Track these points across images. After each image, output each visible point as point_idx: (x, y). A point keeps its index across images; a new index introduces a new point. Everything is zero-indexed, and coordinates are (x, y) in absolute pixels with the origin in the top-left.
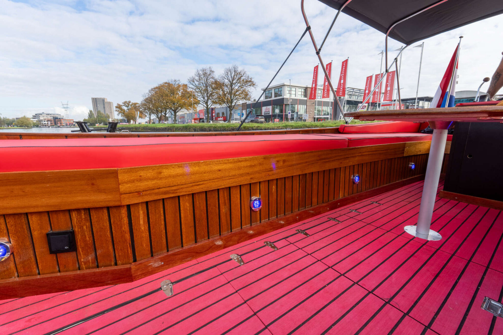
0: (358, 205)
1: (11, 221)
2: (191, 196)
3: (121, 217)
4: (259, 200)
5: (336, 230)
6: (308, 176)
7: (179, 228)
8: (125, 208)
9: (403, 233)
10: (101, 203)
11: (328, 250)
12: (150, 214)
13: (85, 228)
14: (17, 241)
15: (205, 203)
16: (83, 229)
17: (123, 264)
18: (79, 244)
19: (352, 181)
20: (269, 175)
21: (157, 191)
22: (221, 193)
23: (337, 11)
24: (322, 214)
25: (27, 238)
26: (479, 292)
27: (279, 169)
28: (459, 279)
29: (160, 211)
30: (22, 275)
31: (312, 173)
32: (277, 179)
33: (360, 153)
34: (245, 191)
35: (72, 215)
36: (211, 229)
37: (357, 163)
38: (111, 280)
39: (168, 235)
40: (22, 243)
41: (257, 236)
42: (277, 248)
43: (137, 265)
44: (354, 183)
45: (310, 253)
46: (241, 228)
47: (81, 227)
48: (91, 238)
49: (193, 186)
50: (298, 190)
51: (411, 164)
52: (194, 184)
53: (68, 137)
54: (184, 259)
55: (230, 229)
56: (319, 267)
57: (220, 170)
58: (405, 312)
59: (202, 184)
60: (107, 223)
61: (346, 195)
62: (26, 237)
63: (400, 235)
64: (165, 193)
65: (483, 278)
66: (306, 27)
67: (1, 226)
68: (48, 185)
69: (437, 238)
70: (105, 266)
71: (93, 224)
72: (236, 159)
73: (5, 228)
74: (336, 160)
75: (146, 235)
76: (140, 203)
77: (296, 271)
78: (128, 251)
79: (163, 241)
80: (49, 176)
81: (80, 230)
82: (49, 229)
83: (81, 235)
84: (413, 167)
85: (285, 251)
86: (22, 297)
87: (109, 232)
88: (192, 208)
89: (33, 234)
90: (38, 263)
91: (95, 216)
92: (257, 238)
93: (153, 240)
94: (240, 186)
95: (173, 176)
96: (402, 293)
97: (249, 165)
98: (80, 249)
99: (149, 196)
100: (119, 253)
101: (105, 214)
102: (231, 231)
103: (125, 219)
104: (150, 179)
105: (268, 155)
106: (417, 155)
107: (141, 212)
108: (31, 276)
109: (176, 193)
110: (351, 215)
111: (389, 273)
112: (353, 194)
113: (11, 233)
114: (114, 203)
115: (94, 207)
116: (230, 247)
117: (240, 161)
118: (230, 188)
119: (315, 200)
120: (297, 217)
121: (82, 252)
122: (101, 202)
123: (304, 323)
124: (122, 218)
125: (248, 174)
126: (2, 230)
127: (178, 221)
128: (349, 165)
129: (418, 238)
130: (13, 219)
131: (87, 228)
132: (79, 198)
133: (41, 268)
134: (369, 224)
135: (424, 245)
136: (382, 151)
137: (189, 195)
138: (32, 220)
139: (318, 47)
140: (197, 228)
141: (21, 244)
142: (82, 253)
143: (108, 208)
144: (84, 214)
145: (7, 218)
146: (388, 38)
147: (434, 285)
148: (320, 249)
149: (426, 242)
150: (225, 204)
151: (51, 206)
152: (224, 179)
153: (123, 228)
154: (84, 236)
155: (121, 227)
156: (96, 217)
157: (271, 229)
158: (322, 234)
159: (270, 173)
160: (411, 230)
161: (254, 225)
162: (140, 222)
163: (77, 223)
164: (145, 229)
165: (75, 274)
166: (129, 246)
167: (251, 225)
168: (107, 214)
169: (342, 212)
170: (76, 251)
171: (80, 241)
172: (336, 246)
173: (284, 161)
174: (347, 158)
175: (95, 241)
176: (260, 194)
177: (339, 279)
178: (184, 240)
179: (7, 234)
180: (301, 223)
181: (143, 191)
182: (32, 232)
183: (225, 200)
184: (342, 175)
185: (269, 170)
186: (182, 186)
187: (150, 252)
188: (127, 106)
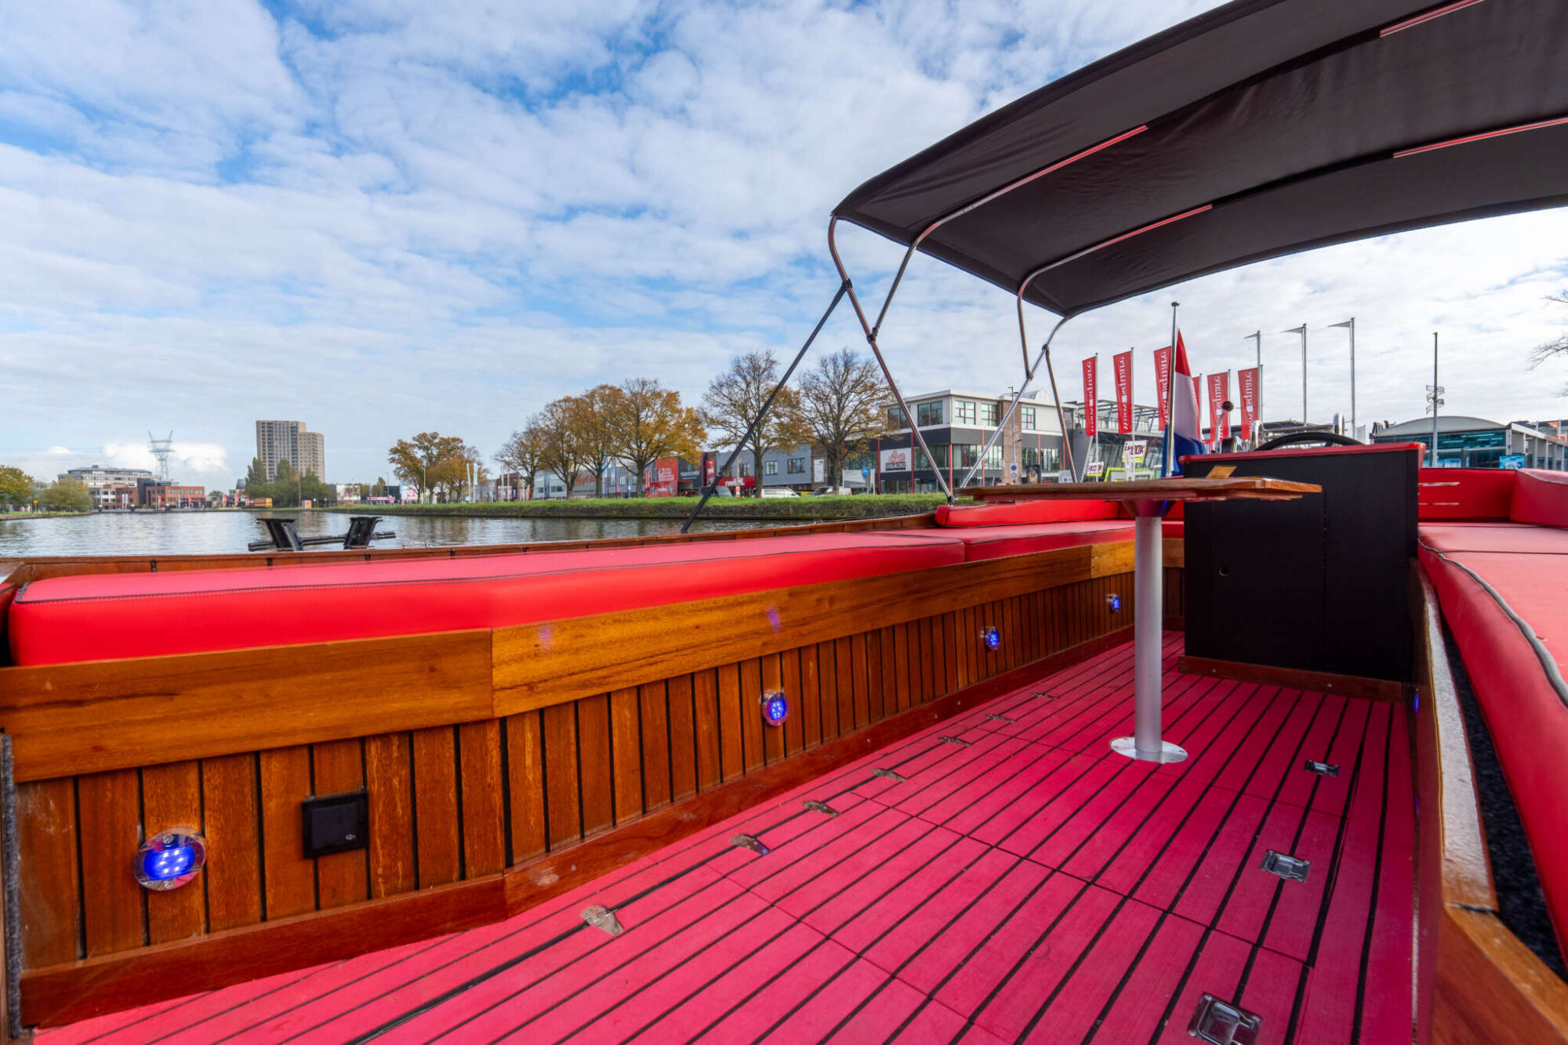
0: (1001, 703)
1: (217, 776)
2: (635, 692)
3: (484, 749)
4: (782, 699)
5: (964, 762)
6: (884, 634)
7: (608, 775)
8: (497, 726)
9: (1108, 755)
10: (446, 716)
11: (955, 803)
12: (547, 738)
13: (397, 783)
14: (222, 829)
15: (664, 708)
16: (391, 786)
17: (481, 876)
18: (377, 827)
19: (982, 643)
20: (801, 635)
21: (565, 680)
22: (698, 682)
23: (906, 249)
24: (923, 729)
25: (249, 819)
26: (1257, 845)
27: (823, 619)
28: (1221, 827)
29: (569, 732)
30: (218, 927)
31: (893, 627)
32: (818, 645)
33: (994, 574)
34: (750, 676)
35: (369, 749)
36: (677, 775)
37: (990, 600)
38: (453, 920)
39: (583, 794)
40: (233, 832)
41: (782, 793)
42: (837, 812)
43: (517, 873)
44: (987, 648)
45: (914, 813)
46: (744, 772)
47: (387, 782)
48: (409, 810)
49: (641, 666)
50: (865, 669)
51: (1111, 597)
52: (643, 662)
53: (274, 561)
54: (621, 855)
55: (719, 777)
56: (942, 838)
57: (697, 627)
58: (1126, 894)
59: (662, 661)
60: (450, 765)
61: (974, 682)
62: (246, 818)
63: (1104, 758)
64: (584, 685)
65: (1264, 820)
66: (841, 281)
67: (188, 790)
68: (328, 677)
69: (1178, 756)
70: (436, 884)
71: (416, 770)
72: (731, 598)
73: (196, 795)
74: (944, 592)
75: (536, 794)
76: (526, 712)
77: (893, 852)
78: (495, 838)
79: (572, 809)
80: (332, 656)
81: (382, 789)
82: (308, 792)
83: (384, 802)
84: (1116, 604)
85: (859, 815)
86: (217, 987)
87: (453, 790)
88: (636, 723)
89: (265, 808)
90: (267, 889)
91: (424, 751)
92: (781, 796)
93: (551, 808)
94: (739, 664)
95: (603, 644)
96: (1116, 863)
97: (757, 611)
98: (378, 842)
99: (550, 694)
100: (472, 847)
101: (449, 744)
102: (722, 781)
103: (494, 755)
104: (555, 652)
105: (797, 588)
106: (1121, 575)
107: (529, 736)
108: (242, 925)
109: (608, 683)
110: (990, 726)
111: (1089, 833)
112: (987, 676)
113: (210, 809)
114: (476, 713)
115: (430, 725)
116: (723, 822)
117: (741, 604)
118: (716, 669)
119: (903, 695)
120: (869, 740)
121: (383, 848)
122: (448, 711)
123: (933, 939)
124: (487, 750)
125: (757, 633)
126: (187, 802)
127: (607, 756)
128: (973, 605)
129: (1140, 762)
130: (222, 770)
131: (400, 782)
132: (397, 706)
133: (272, 903)
134: (1035, 742)
135: (1152, 773)
136: (1042, 567)
137: (629, 689)
138: (268, 769)
139: (871, 325)
140: (646, 773)
141: (230, 837)
142: (380, 852)
143: (457, 728)
144: (398, 747)
145: (206, 769)
146: (1024, 303)
147: (1176, 842)
148: (935, 804)
149: (1156, 767)
150: (707, 712)
151: (326, 729)
152: (706, 647)
153: (489, 779)
154: (391, 803)
155: (484, 776)
156: (426, 754)
157: (811, 773)
158: (934, 774)
159: (805, 629)
160: (1125, 746)
161: (772, 763)
162: (525, 760)
163: (377, 771)
164: (534, 779)
165: (364, 910)
166: (498, 823)
167: (765, 764)
168: (452, 744)
169: (970, 723)
170: (367, 849)
171: (380, 818)
172: (968, 795)
173: (832, 600)
174: (967, 587)
175: (418, 815)
176: (782, 685)
177: (988, 854)
178: (618, 806)
179: (199, 813)
180: (877, 754)
181: (540, 682)
182: (264, 803)
183: (706, 702)
184: (958, 630)
185: (801, 622)
186: (619, 668)
187: (543, 840)
188: (426, 448)
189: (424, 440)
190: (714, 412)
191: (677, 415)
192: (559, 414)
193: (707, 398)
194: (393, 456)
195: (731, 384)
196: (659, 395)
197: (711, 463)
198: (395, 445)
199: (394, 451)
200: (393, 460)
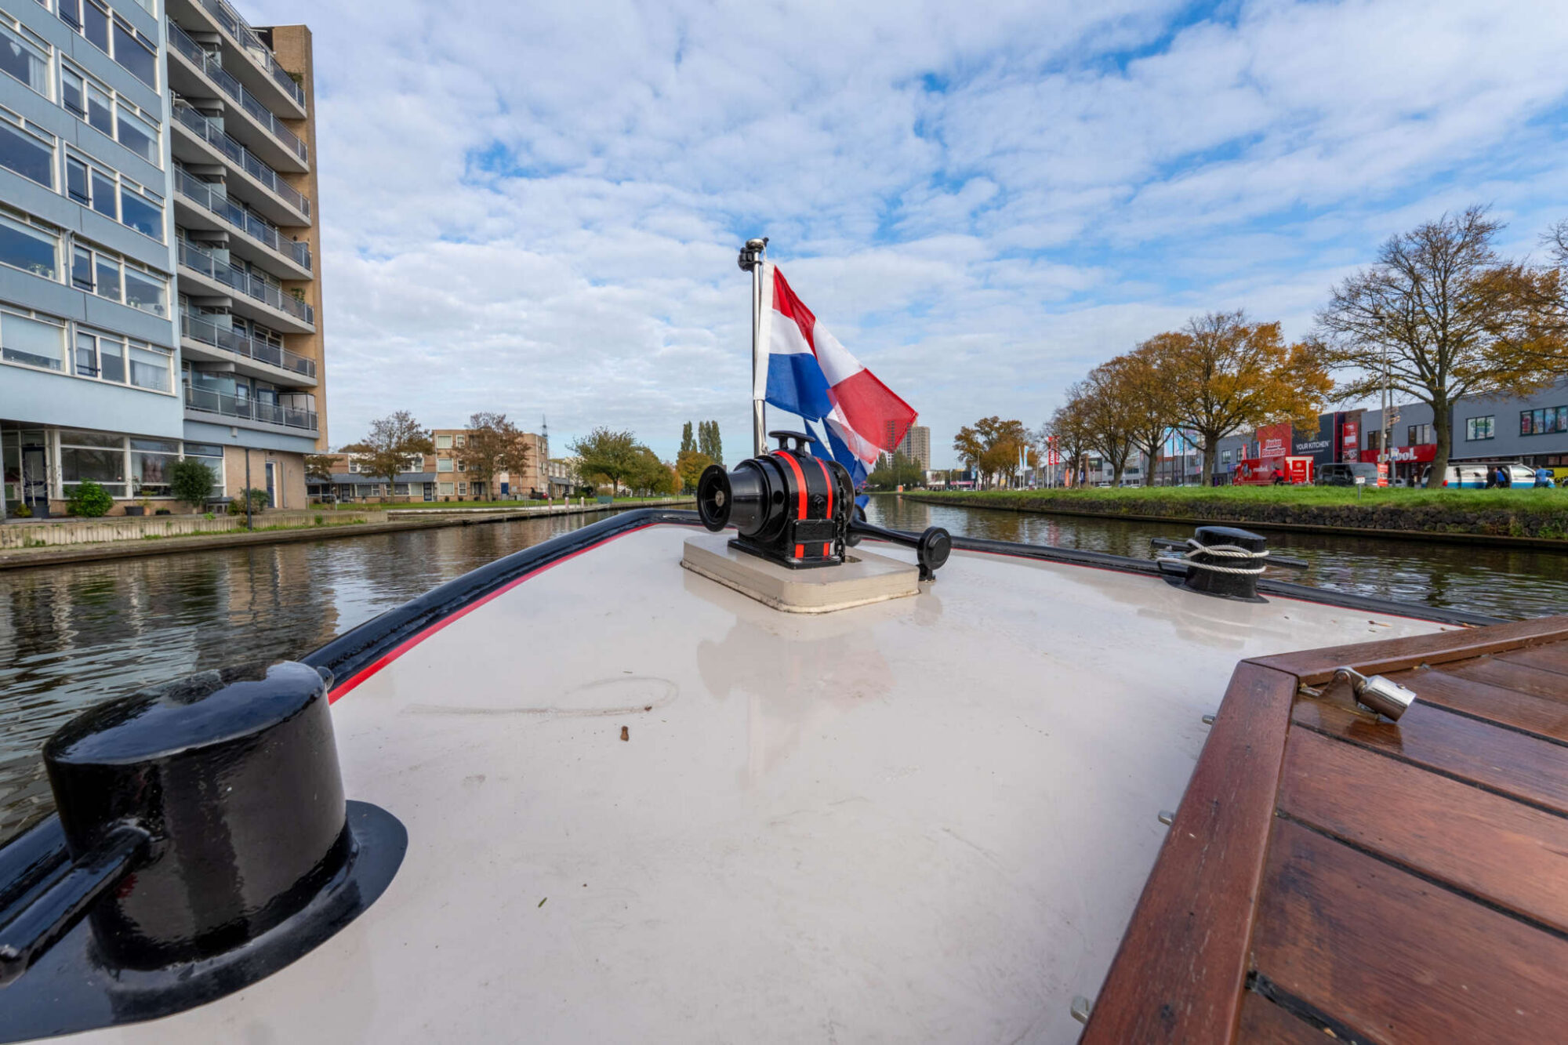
188: (987, 434)
189: (986, 425)
190: (1344, 340)
191: (1274, 358)
192: (1105, 379)
193: (1326, 319)
194: (958, 443)
195: (1374, 286)
196: (1244, 333)
197: (1351, 427)
198: (958, 432)
199: (959, 438)
200: (957, 447)
